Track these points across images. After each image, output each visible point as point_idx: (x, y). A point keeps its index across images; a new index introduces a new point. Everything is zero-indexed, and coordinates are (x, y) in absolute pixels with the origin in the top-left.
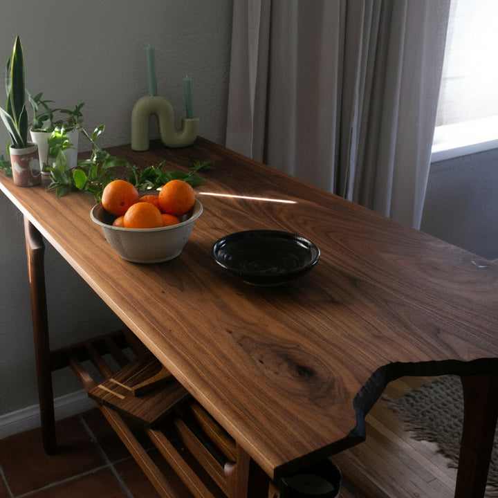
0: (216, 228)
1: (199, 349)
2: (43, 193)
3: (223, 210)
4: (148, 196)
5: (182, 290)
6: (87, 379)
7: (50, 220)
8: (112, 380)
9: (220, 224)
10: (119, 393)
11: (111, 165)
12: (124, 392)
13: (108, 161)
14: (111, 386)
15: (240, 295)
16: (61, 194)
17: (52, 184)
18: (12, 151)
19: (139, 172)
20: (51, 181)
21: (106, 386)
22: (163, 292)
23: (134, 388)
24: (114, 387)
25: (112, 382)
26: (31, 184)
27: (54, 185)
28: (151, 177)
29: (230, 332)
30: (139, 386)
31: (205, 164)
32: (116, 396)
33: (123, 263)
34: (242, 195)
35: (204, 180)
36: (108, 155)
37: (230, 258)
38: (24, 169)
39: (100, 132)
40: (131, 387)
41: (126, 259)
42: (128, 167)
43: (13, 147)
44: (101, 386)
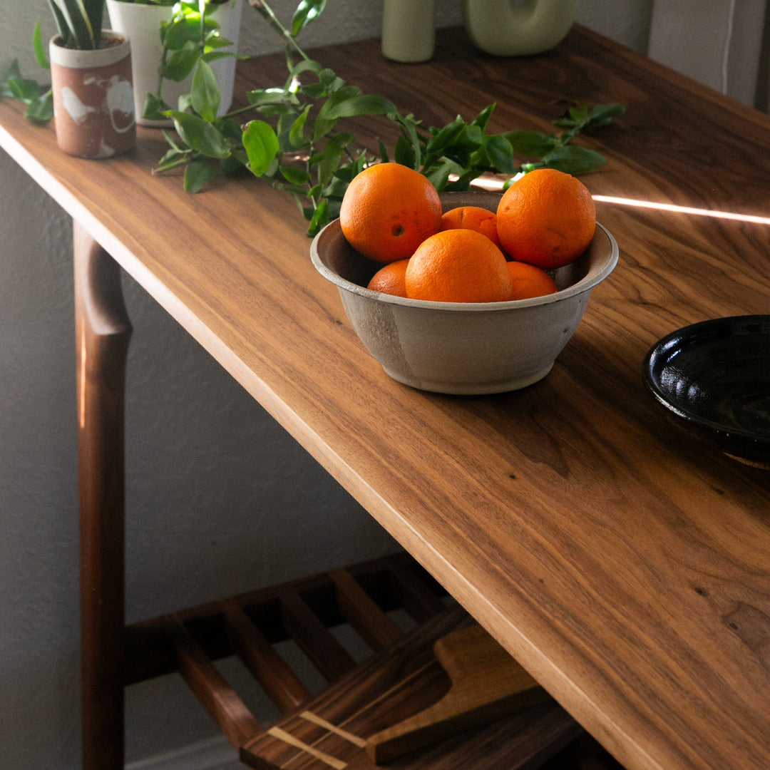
0: (644, 303)
1: (621, 630)
2: (146, 179)
3: (654, 246)
4: (466, 210)
5: (565, 472)
6: (234, 709)
7: (177, 259)
8: (307, 715)
9: (650, 291)
10: (330, 753)
11: (347, 110)
12: (344, 751)
13: (339, 97)
14: (306, 730)
15: (721, 492)
16: (197, 188)
17: (170, 154)
18: (58, 56)
19: (423, 133)
20: (170, 147)
21: (291, 732)
22: (513, 477)
23: (373, 740)
24: (315, 735)
25: (307, 722)
26: (108, 150)
27: (176, 156)
28: (458, 150)
29: (700, 591)
30: (387, 735)
31: (599, 110)
32: (319, 762)
33: (396, 392)
34: (710, 208)
35: (601, 158)
36: (338, 83)
37: (692, 391)
38: (90, 109)
39: (312, 13)
40: (364, 735)
41: (404, 381)
42: (391, 116)
43: (60, 43)
44: (276, 732)
